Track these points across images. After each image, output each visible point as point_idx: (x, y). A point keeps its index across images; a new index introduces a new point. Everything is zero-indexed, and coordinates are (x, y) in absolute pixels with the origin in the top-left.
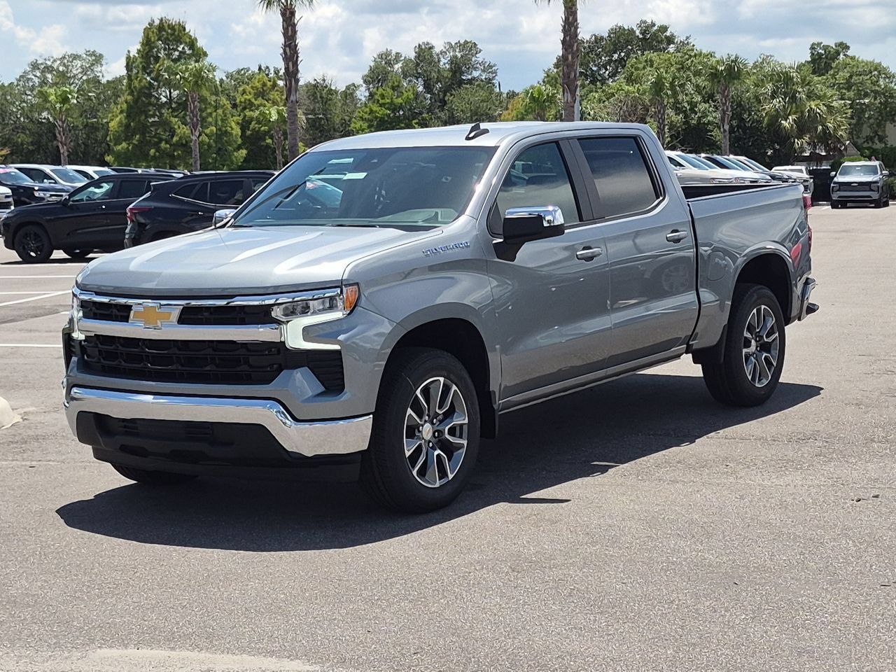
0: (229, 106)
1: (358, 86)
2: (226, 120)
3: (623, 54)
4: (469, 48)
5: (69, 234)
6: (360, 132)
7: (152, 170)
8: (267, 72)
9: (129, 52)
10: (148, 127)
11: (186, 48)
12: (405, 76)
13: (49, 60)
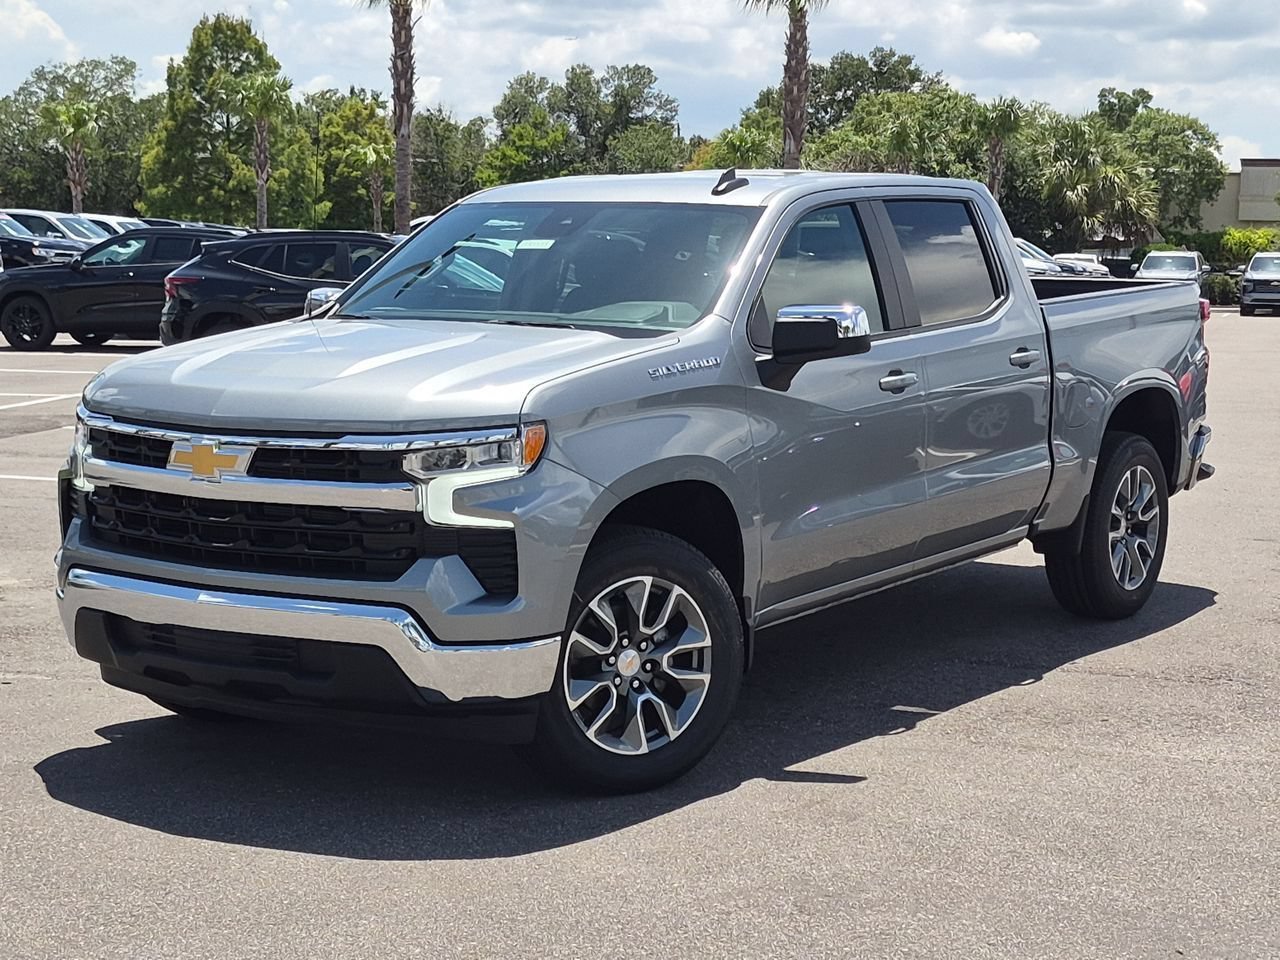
0: (309, 140)
1: (487, 121)
2: (303, 159)
3: (849, 93)
4: (641, 76)
5: (79, 311)
6: (488, 184)
7: (201, 225)
8: (362, 97)
9: (172, 60)
10: (195, 165)
11: (251, 57)
12: (552, 110)
13: (61, 67)
